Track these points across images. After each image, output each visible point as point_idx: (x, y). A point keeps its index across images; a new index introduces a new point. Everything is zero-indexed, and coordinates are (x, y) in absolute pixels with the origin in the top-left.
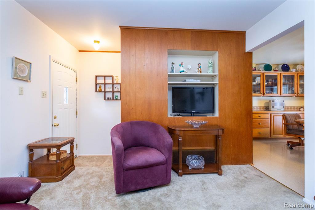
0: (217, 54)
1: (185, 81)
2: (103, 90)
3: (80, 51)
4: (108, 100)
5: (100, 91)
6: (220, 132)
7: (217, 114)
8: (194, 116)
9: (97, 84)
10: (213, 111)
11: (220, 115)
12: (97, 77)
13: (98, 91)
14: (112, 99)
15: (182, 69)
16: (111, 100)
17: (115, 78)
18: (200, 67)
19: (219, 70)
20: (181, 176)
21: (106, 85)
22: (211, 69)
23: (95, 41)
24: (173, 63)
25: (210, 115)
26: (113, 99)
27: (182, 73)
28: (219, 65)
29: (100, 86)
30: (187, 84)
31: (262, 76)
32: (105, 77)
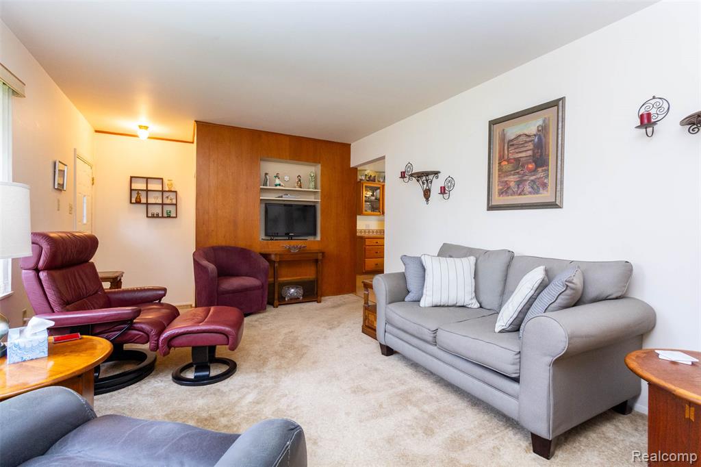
0: (319, 166)
1: (282, 197)
2: (144, 200)
3: (97, 131)
4: (154, 217)
5: (138, 202)
6: (320, 257)
7: (318, 238)
8: (291, 239)
9: (131, 190)
10: (315, 234)
11: (321, 239)
12: (131, 177)
13: (134, 201)
14: (160, 215)
15: (278, 181)
16: (158, 216)
17: (166, 181)
18: (300, 181)
19: (322, 186)
20: (277, 307)
21: (149, 193)
22: (313, 183)
23: (140, 127)
24: (266, 174)
25: (311, 238)
26: (163, 217)
27: (278, 187)
28: (322, 181)
29: (138, 194)
30: (284, 201)
31: (381, 189)
32: (147, 178)
